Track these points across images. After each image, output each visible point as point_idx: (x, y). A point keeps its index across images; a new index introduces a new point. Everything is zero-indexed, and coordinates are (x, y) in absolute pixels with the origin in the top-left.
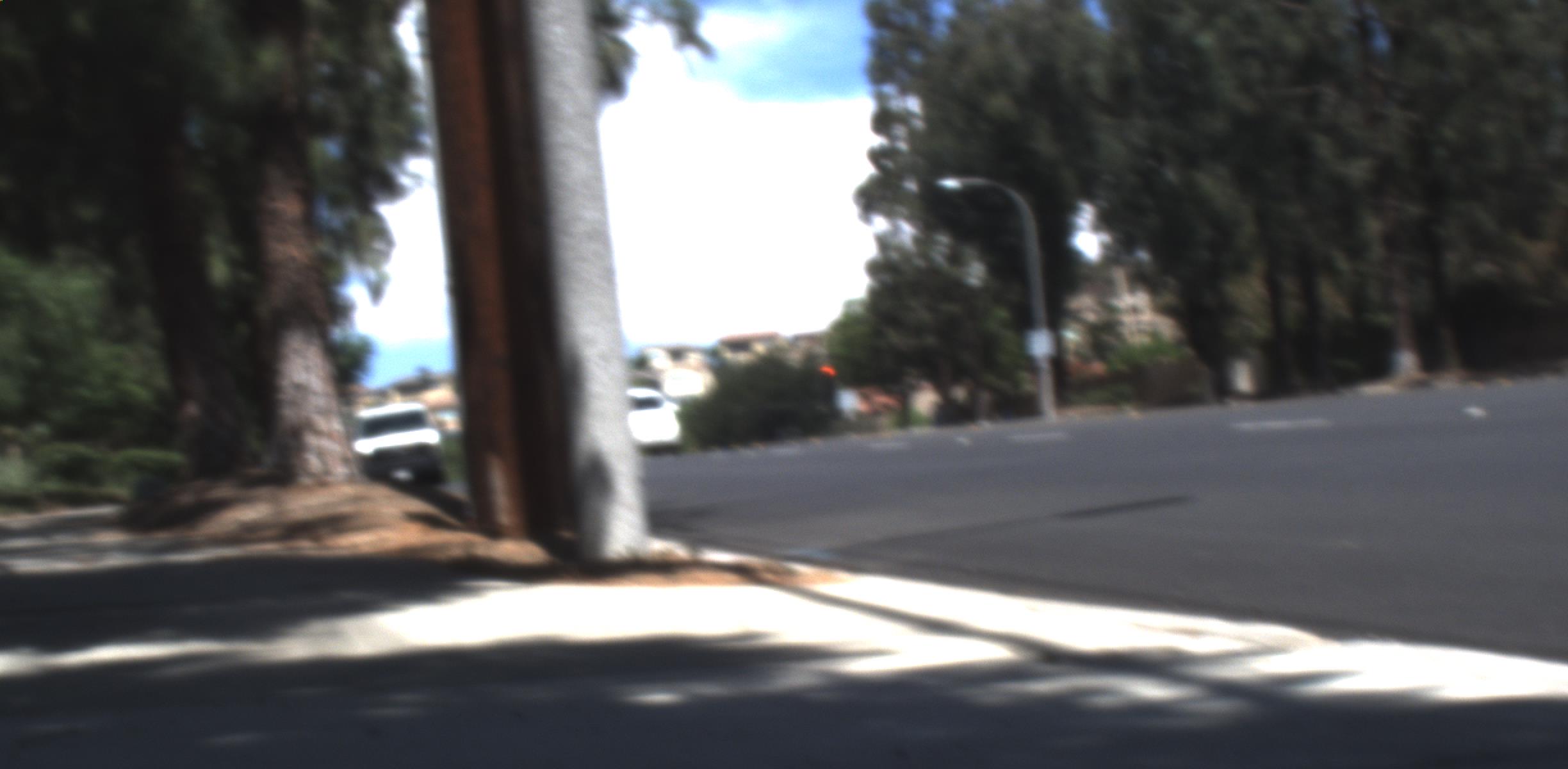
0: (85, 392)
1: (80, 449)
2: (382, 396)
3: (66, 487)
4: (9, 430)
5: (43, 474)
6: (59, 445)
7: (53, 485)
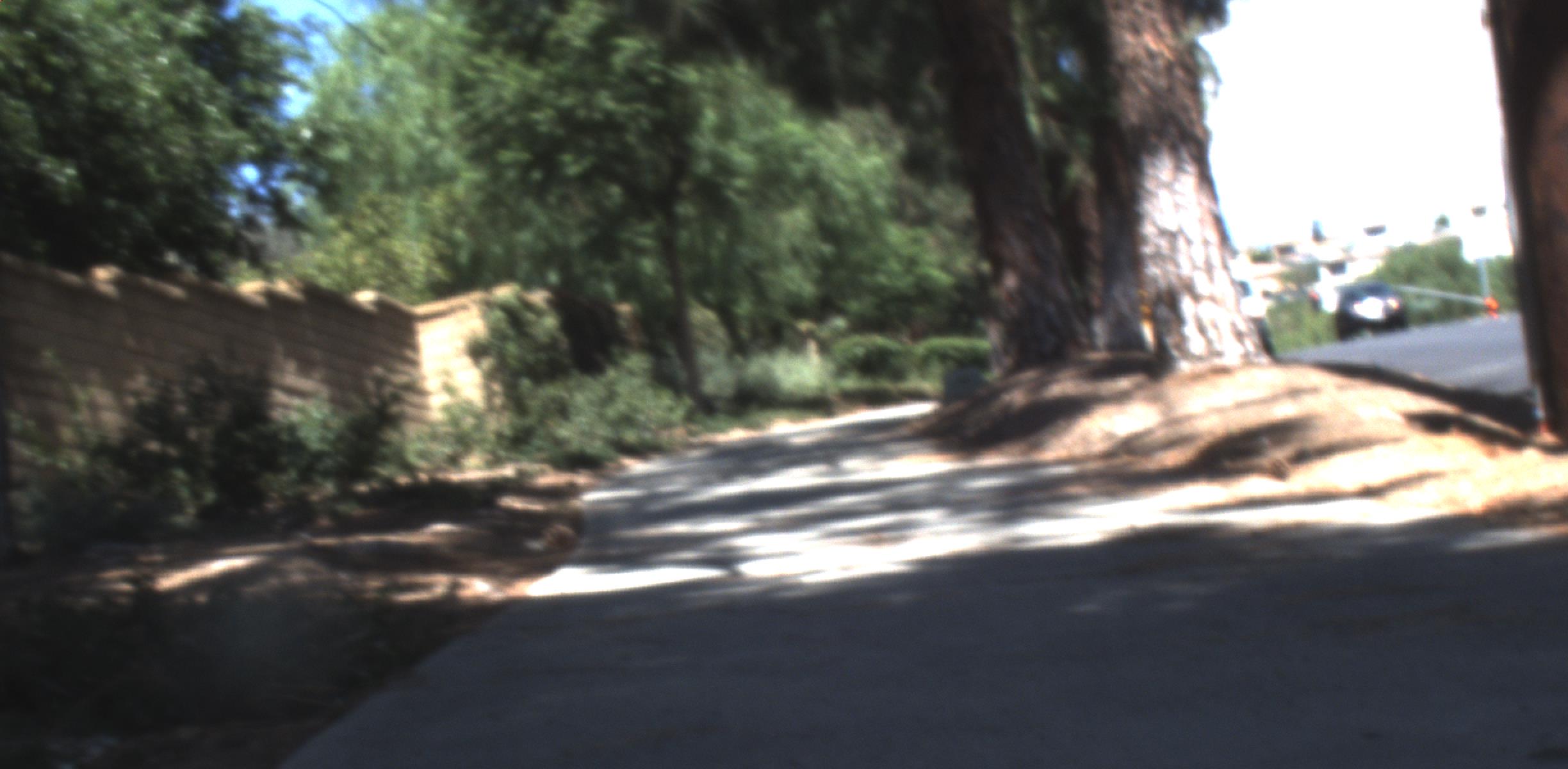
0: (882, 279)
1: (880, 340)
3: (866, 384)
4: (804, 325)
5: (841, 371)
6: (857, 338)
7: (851, 383)
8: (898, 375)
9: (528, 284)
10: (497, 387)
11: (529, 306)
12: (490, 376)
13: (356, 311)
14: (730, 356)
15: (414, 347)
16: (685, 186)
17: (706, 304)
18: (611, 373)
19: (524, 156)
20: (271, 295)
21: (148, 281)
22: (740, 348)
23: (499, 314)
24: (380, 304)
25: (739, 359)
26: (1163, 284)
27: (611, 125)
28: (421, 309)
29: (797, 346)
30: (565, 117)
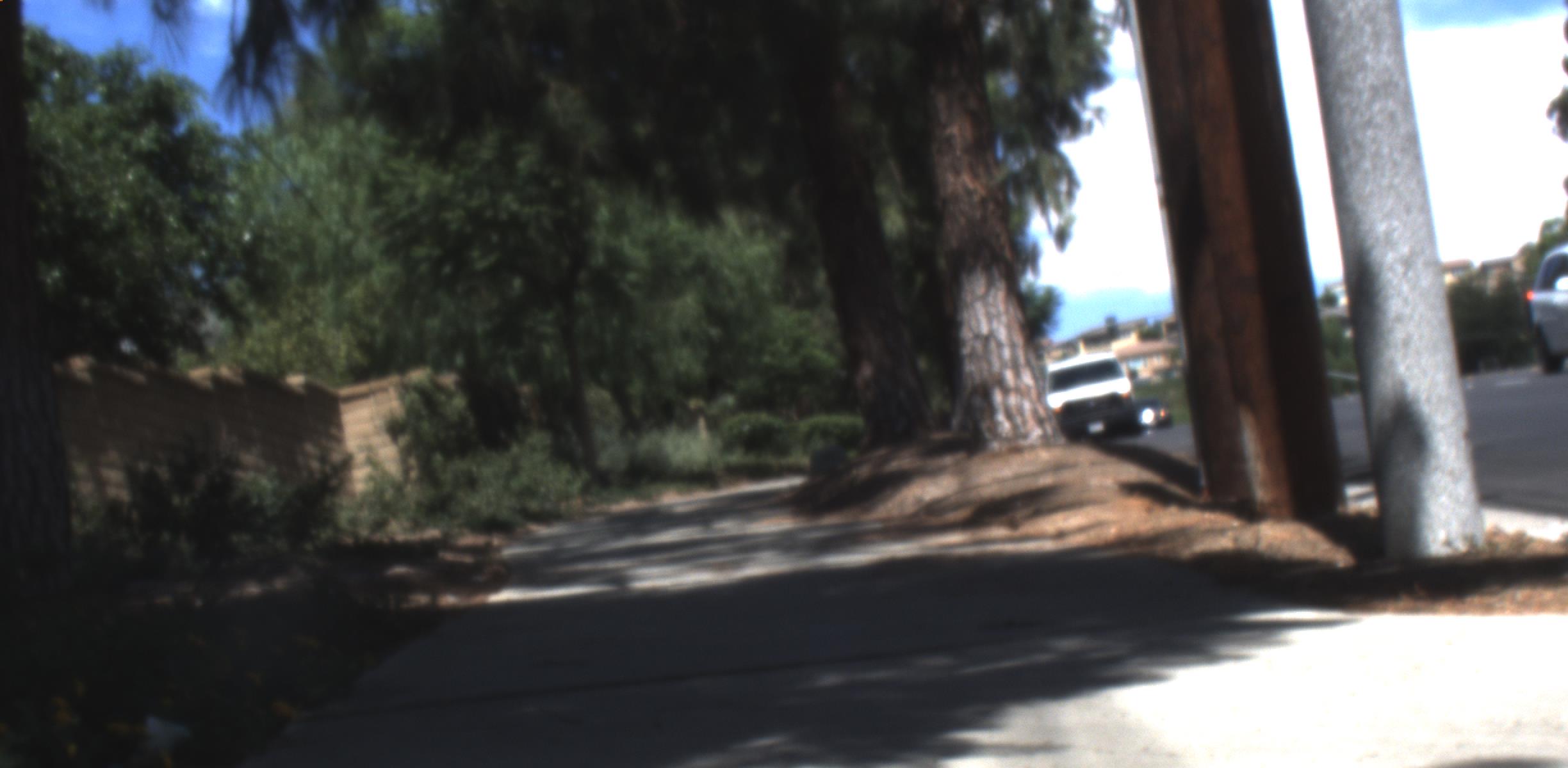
0: (769, 359)
1: (764, 417)
2: (1070, 347)
3: (751, 459)
4: (694, 403)
5: (728, 447)
6: (743, 416)
7: (736, 458)
8: (783, 451)
9: (438, 368)
10: (413, 461)
11: (440, 388)
12: (405, 453)
13: (288, 393)
14: (623, 433)
15: (339, 426)
16: (583, 276)
17: (600, 384)
18: (515, 449)
19: (437, 252)
20: (217, 380)
21: (116, 368)
22: (632, 426)
23: (414, 396)
24: (308, 386)
25: (631, 435)
26: (977, 380)
27: (515, 223)
28: (345, 391)
29: (687, 423)
30: (474, 216)
